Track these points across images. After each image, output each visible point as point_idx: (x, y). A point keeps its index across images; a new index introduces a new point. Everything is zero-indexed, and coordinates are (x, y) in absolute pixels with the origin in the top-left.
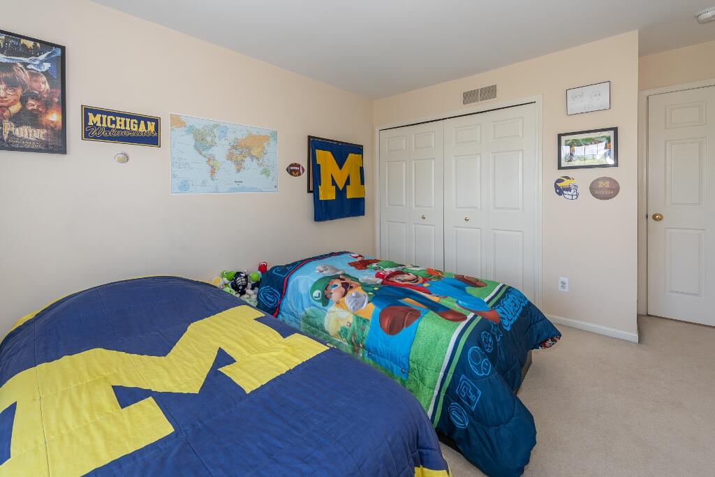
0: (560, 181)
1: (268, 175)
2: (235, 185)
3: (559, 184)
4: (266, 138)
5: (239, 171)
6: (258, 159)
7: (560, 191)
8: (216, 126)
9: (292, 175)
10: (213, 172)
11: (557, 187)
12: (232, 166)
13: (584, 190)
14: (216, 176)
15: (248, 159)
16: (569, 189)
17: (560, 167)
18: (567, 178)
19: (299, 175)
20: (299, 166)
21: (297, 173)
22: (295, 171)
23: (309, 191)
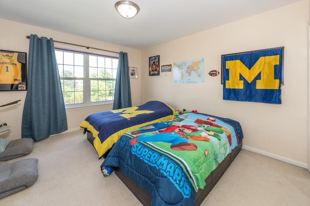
1: (200, 77)
2: (188, 81)
4: (200, 62)
5: (189, 76)
6: (196, 71)
8: (183, 63)
9: (212, 76)
10: (182, 77)
12: (187, 74)
14: (183, 78)
15: (193, 72)
19: (216, 75)
20: (216, 71)
21: (215, 75)
22: (213, 74)
23: (222, 84)
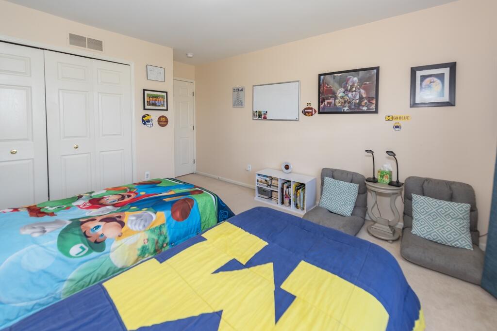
0: (144, 116)
3: (144, 119)
7: (145, 122)
11: (143, 120)
13: (155, 122)
16: (148, 121)
17: (145, 109)
18: (148, 115)
